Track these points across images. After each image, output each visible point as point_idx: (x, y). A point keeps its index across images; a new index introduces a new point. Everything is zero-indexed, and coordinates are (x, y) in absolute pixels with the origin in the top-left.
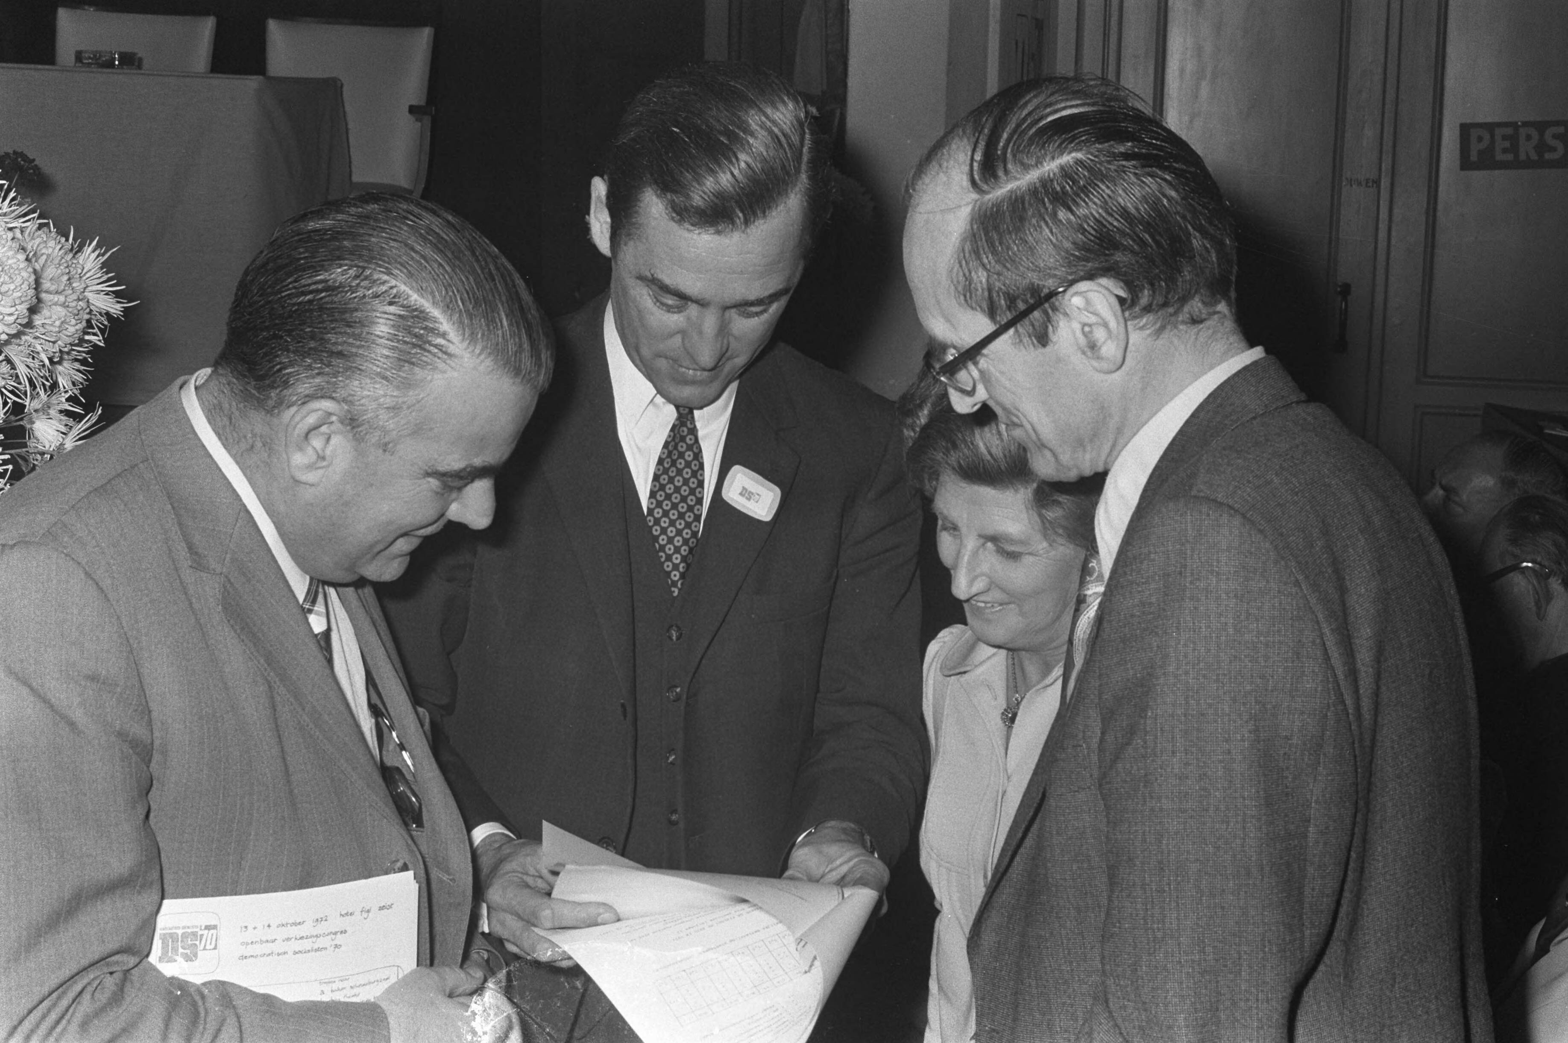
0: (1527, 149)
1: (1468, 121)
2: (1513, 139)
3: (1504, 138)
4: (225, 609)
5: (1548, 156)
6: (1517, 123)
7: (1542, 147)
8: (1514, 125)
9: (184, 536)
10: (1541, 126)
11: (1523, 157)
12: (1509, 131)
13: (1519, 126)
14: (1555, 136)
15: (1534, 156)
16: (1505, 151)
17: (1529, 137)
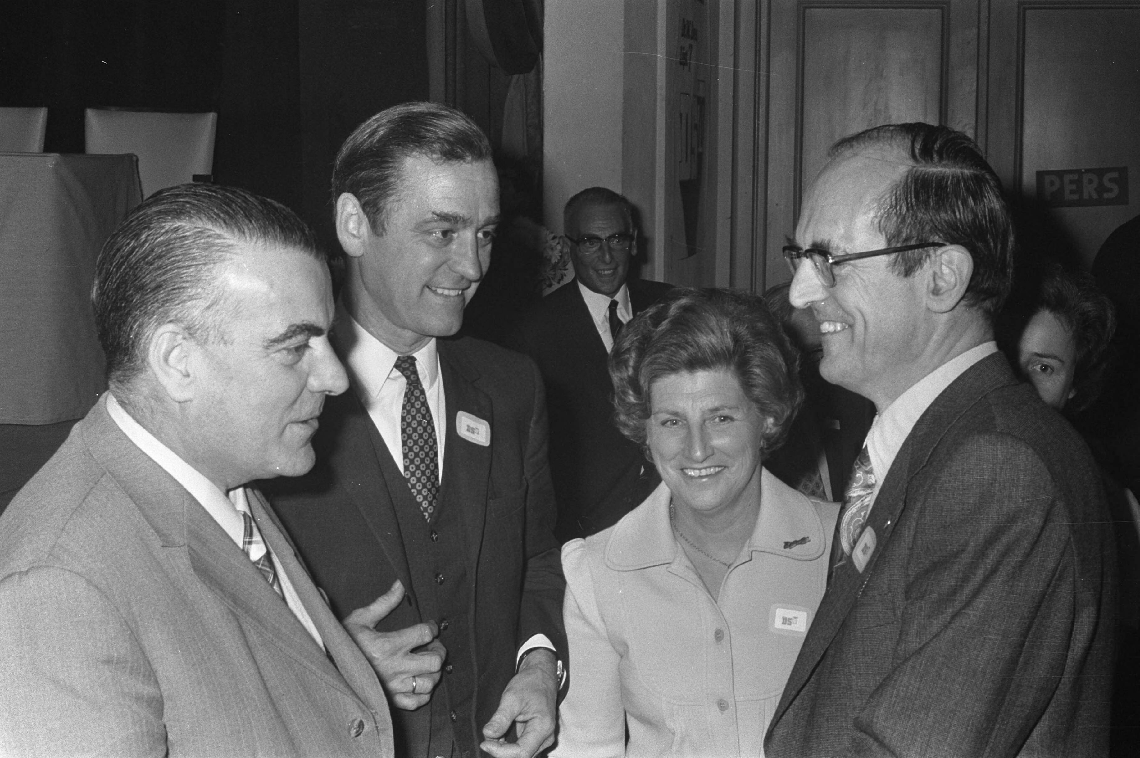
0: (1089, 190)
1: (1042, 170)
2: (1079, 182)
3: (1071, 182)
4: (195, 570)
5: (1106, 196)
6: (1081, 170)
7: (1101, 189)
8: (1078, 171)
9: (151, 524)
10: (1100, 172)
11: (1086, 196)
12: (1075, 177)
13: (1083, 173)
14: (1111, 180)
15: (1095, 196)
16: (1072, 192)
17: (1091, 181)
